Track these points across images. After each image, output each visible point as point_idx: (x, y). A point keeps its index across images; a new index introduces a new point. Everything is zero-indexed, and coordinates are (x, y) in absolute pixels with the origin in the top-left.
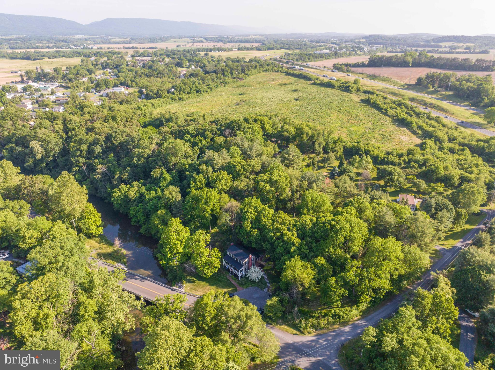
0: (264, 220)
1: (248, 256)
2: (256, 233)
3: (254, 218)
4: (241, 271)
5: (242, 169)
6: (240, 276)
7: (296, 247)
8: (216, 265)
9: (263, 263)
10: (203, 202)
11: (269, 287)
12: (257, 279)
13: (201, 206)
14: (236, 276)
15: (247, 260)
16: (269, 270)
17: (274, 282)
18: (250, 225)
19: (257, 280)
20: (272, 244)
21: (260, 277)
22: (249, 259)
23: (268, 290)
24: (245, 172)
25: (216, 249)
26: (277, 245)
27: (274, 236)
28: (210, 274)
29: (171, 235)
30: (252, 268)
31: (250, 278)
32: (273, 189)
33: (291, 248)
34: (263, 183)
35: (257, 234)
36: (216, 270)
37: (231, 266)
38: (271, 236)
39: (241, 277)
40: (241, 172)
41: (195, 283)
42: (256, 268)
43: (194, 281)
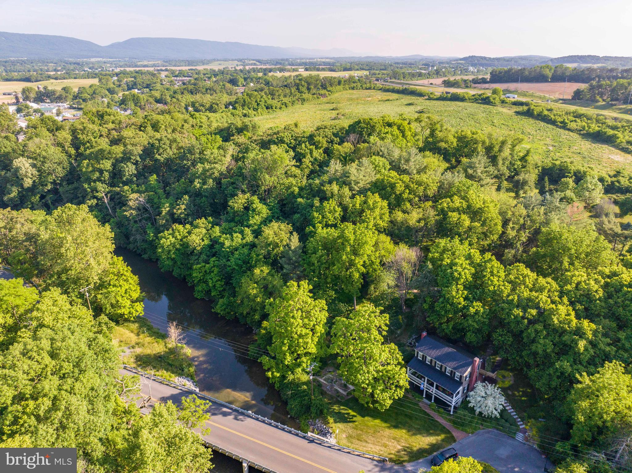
5: (407, 191)
6: (453, 405)
8: (399, 383)
9: (492, 375)
10: (348, 249)
11: (525, 431)
12: (494, 411)
13: (344, 257)
14: (442, 404)
15: (469, 369)
17: (529, 416)
19: (496, 414)
21: (500, 408)
22: (473, 368)
24: (411, 196)
27: (523, 318)
28: (389, 402)
29: (293, 317)
30: (479, 387)
31: (478, 410)
32: (477, 224)
34: (455, 214)
36: (400, 393)
40: (405, 196)
41: (354, 422)
42: (490, 388)
43: (352, 418)
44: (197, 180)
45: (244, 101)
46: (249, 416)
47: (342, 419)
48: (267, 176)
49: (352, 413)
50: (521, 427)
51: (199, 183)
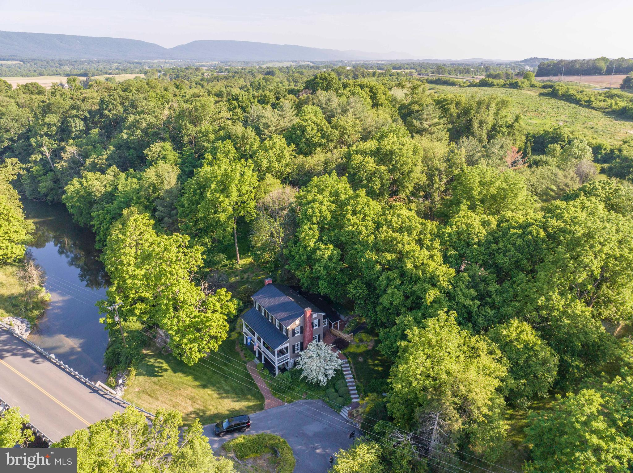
0: (354, 220)
1: (304, 313)
2: (329, 252)
3: (329, 217)
4: (281, 352)
5: (319, 135)
6: (277, 365)
7: (441, 288)
8: (213, 332)
9: (346, 336)
10: (213, 185)
11: (357, 405)
12: (321, 377)
13: (208, 195)
14: (269, 365)
15: (298, 322)
16: (361, 354)
17: (372, 390)
18: (317, 234)
19: (323, 381)
20: (370, 285)
21: (331, 373)
22: (304, 320)
23: (351, 415)
24: (324, 141)
26: (384, 283)
27: (377, 262)
28: (196, 356)
30: (312, 346)
31: (304, 374)
32: (383, 168)
33: (425, 291)
34: (359, 156)
35: (330, 258)
36: (215, 346)
37: (259, 339)
38: (368, 261)
39: (283, 370)
40: (316, 140)
41: (161, 376)
42: (323, 348)
43: (161, 373)
44: (125, 131)
45: (259, 84)
46: (49, 360)
47: (151, 372)
48: (189, 126)
49: (165, 366)
50: (353, 401)
51: (127, 133)
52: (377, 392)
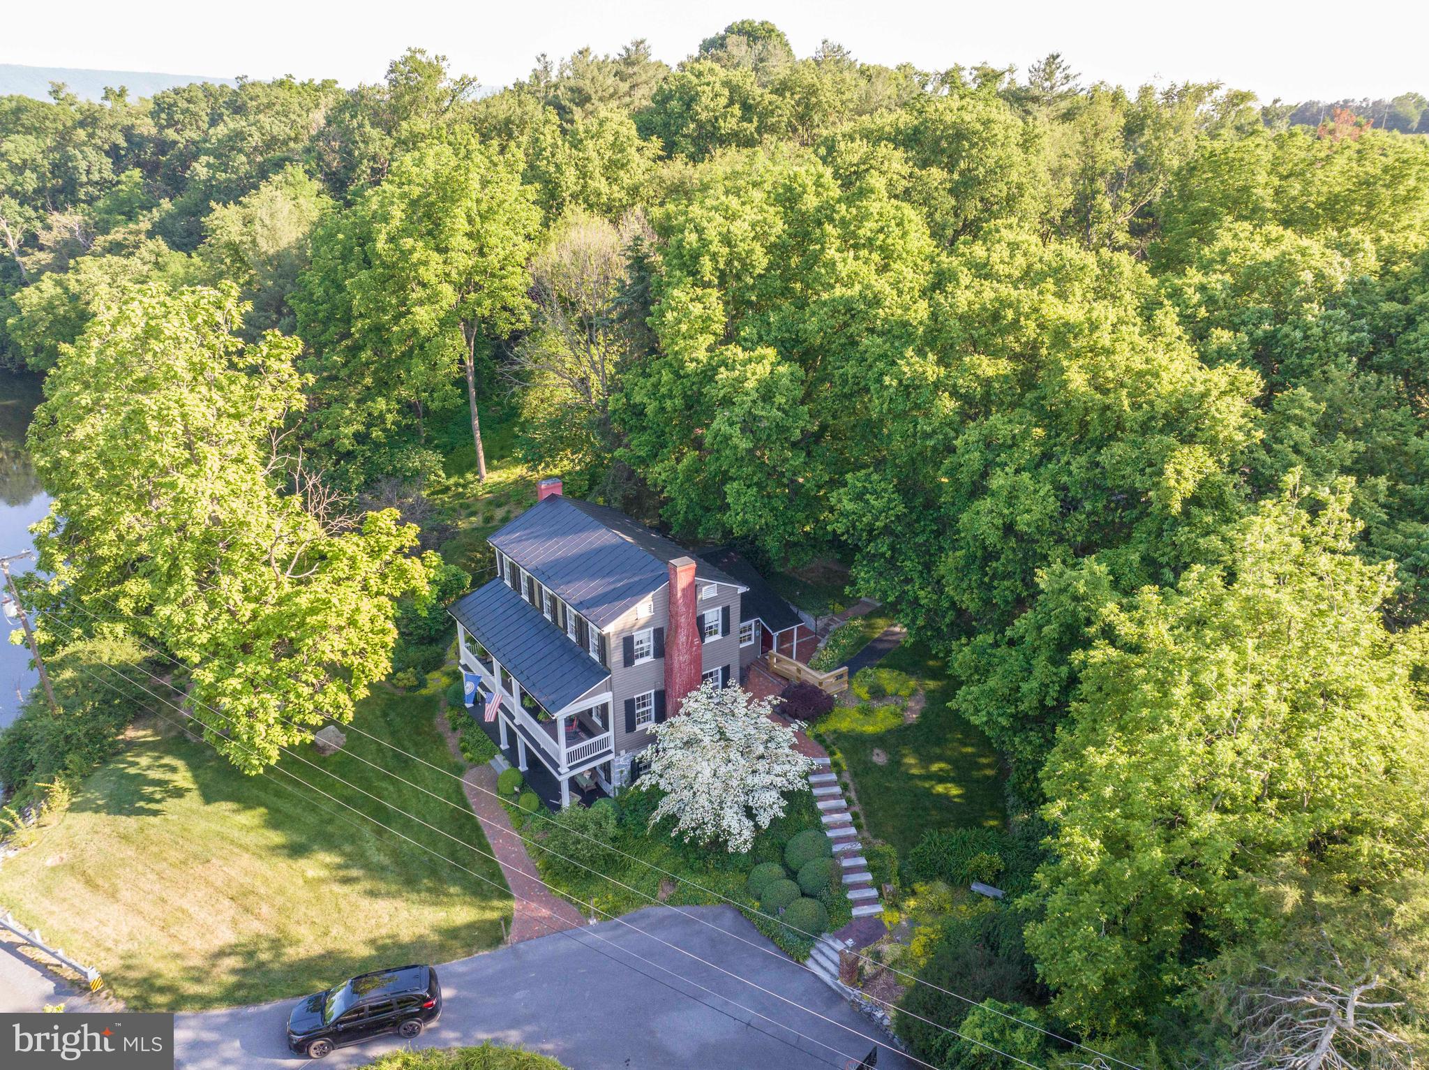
0: (847, 264)
1: (667, 577)
2: (763, 370)
3: (761, 261)
4: (582, 726)
6: (564, 775)
7: (1220, 445)
9: (826, 680)
11: (872, 931)
12: (732, 820)
13: (380, 245)
14: (539, 778)
15: (643, 610)
16: (879, 740)
17: (929, 871)
18: (718, 313)
19: (741, 834)
21: (771, 806)
22: (668, 604)
23: (851, 971)
24: (750, 127)
25: (386, 518)
26: (975, 459)
30: (696, 702)
31: (666, 806)
35: (767, 392)
36: (343, 704)
37: (507, 686)
38: (908, 388)
39: (589, 794)
41: (155, 813)
42: (740, 710)
43: (158, 801)
44: (204, 159)
49: (183, 778)
50: (856, 912)
51: (208, 165)
52: (951, 881)
